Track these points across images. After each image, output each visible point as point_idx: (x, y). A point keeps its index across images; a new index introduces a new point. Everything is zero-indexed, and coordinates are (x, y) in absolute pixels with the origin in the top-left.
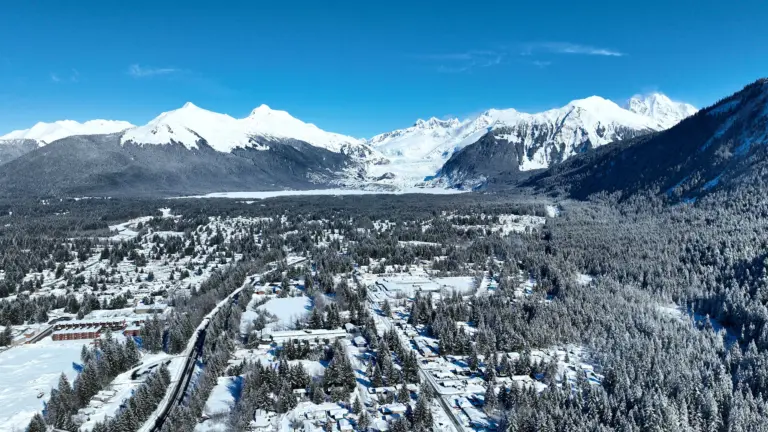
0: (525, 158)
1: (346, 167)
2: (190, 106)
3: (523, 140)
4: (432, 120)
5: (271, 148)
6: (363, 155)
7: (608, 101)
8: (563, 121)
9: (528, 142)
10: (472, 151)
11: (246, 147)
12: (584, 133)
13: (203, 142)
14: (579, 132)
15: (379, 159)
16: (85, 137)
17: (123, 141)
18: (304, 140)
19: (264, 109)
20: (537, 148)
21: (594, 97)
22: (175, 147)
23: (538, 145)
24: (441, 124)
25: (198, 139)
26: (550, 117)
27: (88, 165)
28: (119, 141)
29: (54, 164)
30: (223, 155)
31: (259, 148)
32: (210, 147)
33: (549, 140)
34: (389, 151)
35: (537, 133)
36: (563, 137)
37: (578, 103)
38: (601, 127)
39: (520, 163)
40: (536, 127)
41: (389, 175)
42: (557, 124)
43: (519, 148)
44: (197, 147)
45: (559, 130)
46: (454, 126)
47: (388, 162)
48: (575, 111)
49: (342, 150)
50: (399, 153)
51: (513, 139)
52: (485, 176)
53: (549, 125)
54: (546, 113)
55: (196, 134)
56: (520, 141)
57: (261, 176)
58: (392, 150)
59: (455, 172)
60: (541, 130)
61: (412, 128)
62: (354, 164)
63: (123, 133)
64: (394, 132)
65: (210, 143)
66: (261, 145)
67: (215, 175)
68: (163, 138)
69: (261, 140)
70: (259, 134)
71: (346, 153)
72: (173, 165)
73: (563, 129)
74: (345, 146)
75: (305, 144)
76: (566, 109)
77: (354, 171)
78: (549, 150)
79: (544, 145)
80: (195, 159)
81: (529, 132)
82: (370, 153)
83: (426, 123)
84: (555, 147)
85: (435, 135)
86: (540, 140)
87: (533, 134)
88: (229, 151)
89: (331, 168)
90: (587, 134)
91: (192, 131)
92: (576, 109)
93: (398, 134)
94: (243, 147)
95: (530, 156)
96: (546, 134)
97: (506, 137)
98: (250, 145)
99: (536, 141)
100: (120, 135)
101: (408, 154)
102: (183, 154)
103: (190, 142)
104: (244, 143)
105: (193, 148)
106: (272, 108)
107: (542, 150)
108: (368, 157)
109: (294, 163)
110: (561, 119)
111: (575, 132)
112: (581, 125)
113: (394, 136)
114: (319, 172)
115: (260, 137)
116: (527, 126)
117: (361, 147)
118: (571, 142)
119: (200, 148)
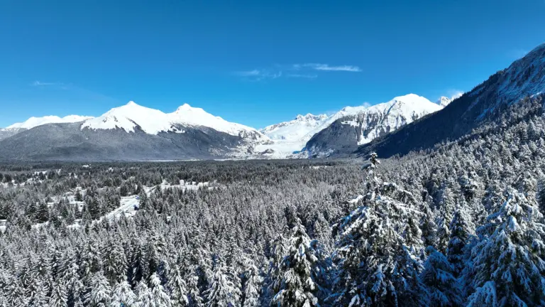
0: (362, 136)
1: (239, 145)
2: (132, 103)
3: (361, 124)
4: (308, 115)
5: (186, 132)
6: (255, 138)
7: (422, 97)
8: (389, 111)
9: (365, 126)
10: (325, 133)
11: (169, 131)
12: (403, 119)
13: (138, 128)
14: (400, 118)
15: (266, 141)
16: (57, 124)
17: (83, 127)
18: (211, 127)
19: (186, 106)
20: (371, 130)
21: (411, 95)
22: (118, 131)
23: (371, 128)
24: (314, 118)
25: (135, 126)
26: (381, 108)
27: (54, 142)
28: (80, 127)
29: (31, 142)
30: (151, 136)
31: (178, 132)
32: (143, 131)
33: (379, 124)
34: (276, 136)
35: (370, 120)
36: (389, 122)
37: (399, 99)
38: (415, 115)
39: (359, 140)
40: (370, 115)
41: (270, 151)
42: (384, 113)
43: (358, 130)
44: (133, 131)
45: (386, 117)
46: (323, 119)
47: (273, 143)
48: (396, 104)
49: (239, 135)
50: (283, 138)
51: (354, 123)
52: (332, 149)
53: (379, 114)
54: (377, 106)
55: (134, 122)
56: (358, 125)
57: (176, 150)
58: (278, 136)
59: (313, 147)
60: (374, 117)
61: (294, 121)
62: (245, 143)
63: (84, 122)
64: (281, 124)
65: (143, 128)
66: (180, 129)
67: (143, 150)
68: (110, 125)
69: (180, 127)
70: (178, 123)
71: (242, 136)
72: (115, 143)
73: (389, 117)
74: (242, 132)
75: (211, 130)
76: (391, 102)
77: (245, 148)
78: (379, 131)
79: (375, 127)
80: (132, 139)
81: (365, 119)
82: (260, 137)
83: (304, 117)
84: (383, 130)
85: (308, 125)
86: (372, 124)
87: (368, 120)
88: (156, 134)
89: (229, 146)
90: (405, 119)
91: (131, 120)
92: (398, 103)
93: (284, 125)
94: (166, 131)
95: (366, 135)
96: (377, 121)
97: (349, 122)
98: (171, 130)
99: (370, 125)
100: (81, 124)
101: (288, 138)
102: (123, 135)
103: (129, 127)
104: (167, 128)
105: (131, 132)
106: (192, 106)
107: (374, 131)
108: (258, 139)
109: (200, 142)
110: (387, 109)
111: (397, 119)
112: (401, 113)
113: (281, 126)
114: (217, 147)
115: (179, 125)
116: (364, 115)
117: (253, 132)
118: (395, 126)
119: (136, 131)
